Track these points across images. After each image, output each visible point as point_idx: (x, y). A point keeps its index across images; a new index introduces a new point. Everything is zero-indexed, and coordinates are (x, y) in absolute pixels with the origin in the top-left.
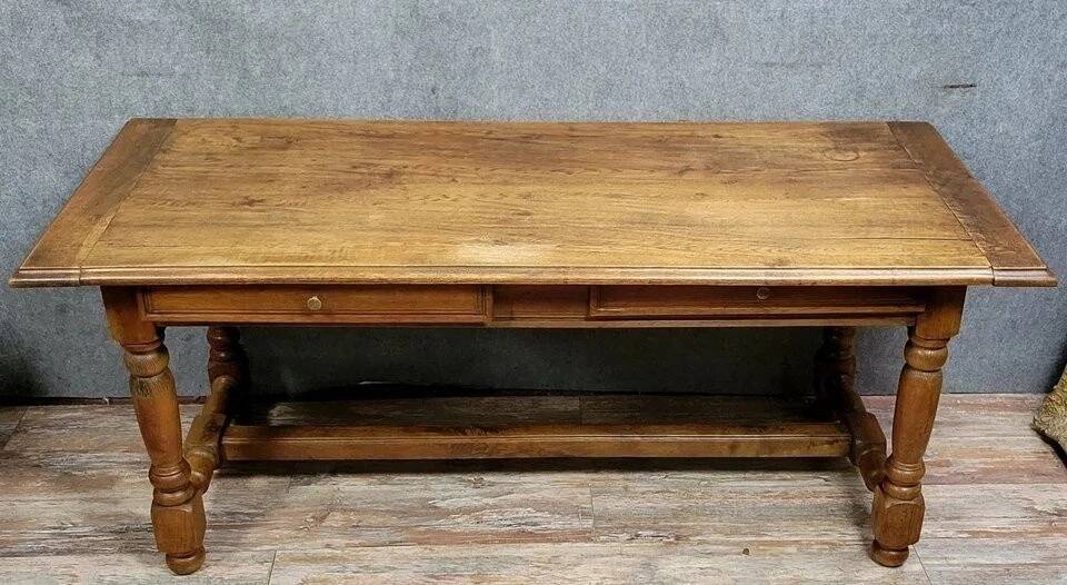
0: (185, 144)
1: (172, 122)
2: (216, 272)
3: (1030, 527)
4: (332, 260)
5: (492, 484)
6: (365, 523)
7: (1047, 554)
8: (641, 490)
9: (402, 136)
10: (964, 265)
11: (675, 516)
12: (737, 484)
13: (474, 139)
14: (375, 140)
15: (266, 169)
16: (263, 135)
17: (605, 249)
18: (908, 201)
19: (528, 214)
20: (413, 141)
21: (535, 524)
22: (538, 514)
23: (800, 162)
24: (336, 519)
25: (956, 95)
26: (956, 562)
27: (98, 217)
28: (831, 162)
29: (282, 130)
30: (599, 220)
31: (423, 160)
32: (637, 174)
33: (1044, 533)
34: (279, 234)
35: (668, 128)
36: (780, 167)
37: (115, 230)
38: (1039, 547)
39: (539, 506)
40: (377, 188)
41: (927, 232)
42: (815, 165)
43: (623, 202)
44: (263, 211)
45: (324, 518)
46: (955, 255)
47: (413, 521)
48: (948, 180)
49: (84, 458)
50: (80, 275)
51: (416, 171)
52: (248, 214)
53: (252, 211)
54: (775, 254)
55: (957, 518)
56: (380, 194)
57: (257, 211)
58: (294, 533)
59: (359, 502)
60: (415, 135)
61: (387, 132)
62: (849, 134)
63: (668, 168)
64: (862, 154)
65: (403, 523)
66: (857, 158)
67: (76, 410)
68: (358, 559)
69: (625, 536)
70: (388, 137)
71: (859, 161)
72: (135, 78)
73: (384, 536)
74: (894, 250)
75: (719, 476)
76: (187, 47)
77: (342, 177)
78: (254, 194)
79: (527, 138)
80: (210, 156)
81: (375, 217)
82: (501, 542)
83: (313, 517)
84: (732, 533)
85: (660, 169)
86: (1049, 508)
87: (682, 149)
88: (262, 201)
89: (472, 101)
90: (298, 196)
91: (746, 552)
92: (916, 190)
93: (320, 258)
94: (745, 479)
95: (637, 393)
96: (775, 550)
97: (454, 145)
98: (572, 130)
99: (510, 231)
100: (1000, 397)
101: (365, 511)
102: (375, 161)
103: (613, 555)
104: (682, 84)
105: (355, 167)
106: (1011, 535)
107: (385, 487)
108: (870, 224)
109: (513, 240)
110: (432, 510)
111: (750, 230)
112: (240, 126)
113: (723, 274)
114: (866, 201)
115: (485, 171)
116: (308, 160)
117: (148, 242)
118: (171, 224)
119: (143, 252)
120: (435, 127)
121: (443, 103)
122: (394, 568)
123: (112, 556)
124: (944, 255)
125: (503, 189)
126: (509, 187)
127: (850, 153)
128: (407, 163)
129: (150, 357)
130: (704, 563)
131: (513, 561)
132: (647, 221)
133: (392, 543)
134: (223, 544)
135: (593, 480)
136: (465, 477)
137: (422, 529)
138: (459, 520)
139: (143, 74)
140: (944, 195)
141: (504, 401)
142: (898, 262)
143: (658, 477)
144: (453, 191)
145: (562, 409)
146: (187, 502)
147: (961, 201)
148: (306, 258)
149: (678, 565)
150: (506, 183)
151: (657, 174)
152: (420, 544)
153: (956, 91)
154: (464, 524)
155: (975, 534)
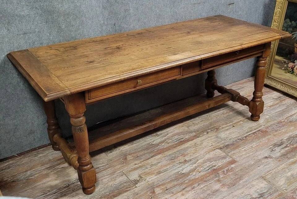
0: (41, 54)
2: (112, 79)
5: (161, 134)
8: (197, 122)
11: (211, 125)
19: (171, 48)
22: (180, 136)
24: (129, 157)
25: (231, 6)
27: (49, 76)
31: (121, 43)
38: (284, 105)
39: (178, 134)
41: (257, 32)
45: (126, 158)
47: (151, 150)
49: (29, 173)
50: (70, 91)
51: (124, 46)
58: (122, 165)
59: (131, 151)
64: (219, 22)
65: (149, 151)
67: (9, 161)
68: (148, 164)
69: (205, 133)
71: (221, 24)
72: (22, 35)
73: (148, 156)
75: (210, 113)
76: (39, 22)
79: (139, 34)
82: (179, 145)
83: (123, 159)
84: (226, 124)
86: (276, 97)
88: (93, 61)
89: (126, 26)
90: (101, 58)
91: (233, 126)
95: (170, 103)
96: (239, 124)
100: (244, 80)
101: (136, 152)
104: (176, 12)
105: (105, 49)
106: (276, 104)
108: (245, 33)
109: (177, 53)
116: (88, 50)
121: (117, 28)
122: (160, 162)
124: (268, 35)
127: (216, 23)
128: (118, 45)
129: (81, 118)
130: (228, 132)
131: (187, 148)
132: (200, 43)
133: (152, 157)
134: (104, 176)
135: (183, 124)
136: (153, 135)
137: (155, 151)
138: (163, 145)
139: (25, 33)
143: (197, 118)
149: (224, 134)
152: (160, 154)
153: (231, 5)
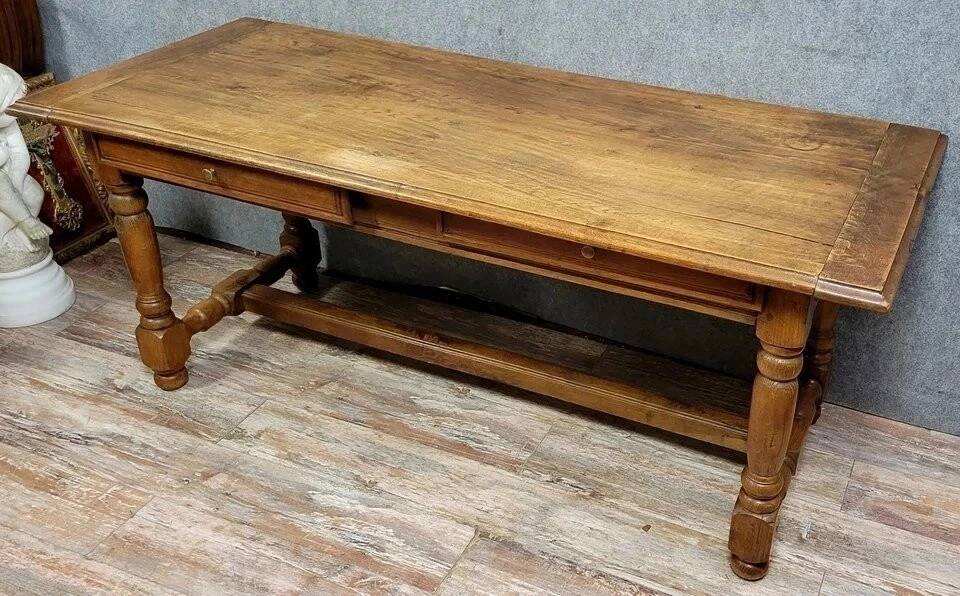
0: (254, 39)
5: (474, 397)
6: (349, 398)
11: (608, 474)
12: (691, 463)
16: (319, 44)
19: (435, 137)
21: (480, 442)
22: (489, 434)
23: (749, 142)
24: (331, 389)
36: (722, 143)
39: (495, 427)
40: (344, 95)
42: (761, 147)
44: (234, 95)
45: (323, 385)
46: (793, 255)
47: (386, 408)
51: (394, 88)
52: (221, 95)
53: (226, 93)
55: (894, 568)
57: (231, 94)
58: (291, 390)
59: (359, 380)
65: (378, 407)
68: (320, 425)
69: (548, 477)
73: (356, 413)
77: (331, 82)
78: (248, 83)
79: (523, 80)
81: (310, 115)
82: (440, 448)
83: (316, 382)
84: (649, 507)
88: (244, 88)
91: (647, 528)
94: (703, 461)
96: (678, 536)
101: (357, 389)
102: (373, 76)
103: (522, 490)
105: (351, 77)
107: (389, 375)
110: (409, 405)
122: (339, 442)
124: (781, 252)
125: (444, 114)
128: (397, 81)
130: (599, 525)
131: (434, 466)
133: (355, 421)
135: (561, 419)
136: (457, 386)
137: (387, 417)
138: (423, 419)
141: (540, 331)
143: (621, 435)
145: (585, 351)
146: (162, 329)
149: (572, 519)
152: (375, 429)
154: (424, 423)
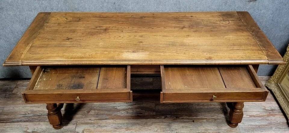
0: (53, 20)
1: (49, 13)
3: (265, 114)
4: (89, 58)
6: (99, 113)
7: (269, 122)
9: (109, 17)
10: (260, 59)
11: (176, 111)
13: (127, 18)
14: (102, 18)
15: (74, 28)
16: (73, 17)
17: (162, 54)
18: (243, 37)
19: (142, 42)
20: (112, 19)
21: (141, 114)
22: (142, 111)
23: (214, 25)
24: (92, 112)
26: (246, 124)
27: (28, 44)
28: (222, 25)
29: (78, 16)
30: (161, 44)
31: (114, 25)
32: (170, 29)
33: (268, 116)
34: (75, 50)
35: (178, 14)
36: (208, 26)
37: (32, 48)
39: (142, 108)
40: (102, 34)
41: (249, 47)
42: (218, 26)
43: (167, 38)
44: (71, 42)
45: (89, 112)
46: (258, 55)
47: (111, 113)
48: (254, 30)
50: (22, 63)
51: (112, 28)
52: (68, 43)
53: (68, 42)
54: (208, 55)
56: (103, 36)
57: (70, 42)
58: (82, 116)
59: (98, 107)
60: (113, 17)
61: (105, 16)
62: (227, 15)
63: (179, 27)
64: (230, 22)
65: (109, 113)
66: (229, 23)
68: (98, 123)
69: (163, 117)
70: (105, 17)
71: (229, 24)
73: (104, 117)
74: (241, 54)
77: (93, 30)
78: (70, 36)
79: (142, 18)
80: (59, 24)
81: (101, 44)
83: (87, 111)
84: (190, 116)
85: (177, 27)
86: (269, 109)
87: (182, 21)
88: (71, 39)
90: (81, 37)
91: (193, 121)
92: (245, 34)
93: (86, 58)
96: (201, 121)
97: (123, 20)
98: (153, 15)
99: (137, 48)
101: (99, 110)
102: (102, 25)
105: (96, 27)
106: (260, 116)
108: (234, 45)
109: (138, 51)
110: (116, 110)
111: (201, 47)
112: (67, 14)
113: (194, 62)
114: (232, 37)
115: (131, 28)
116: (84, 25)
117: (40, 52)
118: (47, 46)
119: (38, 56)
120: (118, 14)
122: (106, 126)
123: (37, 123)
124: (254, 55)
125: (135, 34)
126: (137, 33)
127: (227, 22)
128: (110, 26)
130: (183, 125)
132: (173, 44)
133: (106, 119)
137: (113, 115)
138: (123, 112)
140: (253, 35)
142: (242, 58)
144: (122, 35)
145: (148, 81)
147: (258, 37)
148: (82, 58)
149: (176, 125)
150: (136, 32)
151: (176, 29)
152: (113, 119)
153: (251, 2)
154: (124, 114)
155: (251, 116)
